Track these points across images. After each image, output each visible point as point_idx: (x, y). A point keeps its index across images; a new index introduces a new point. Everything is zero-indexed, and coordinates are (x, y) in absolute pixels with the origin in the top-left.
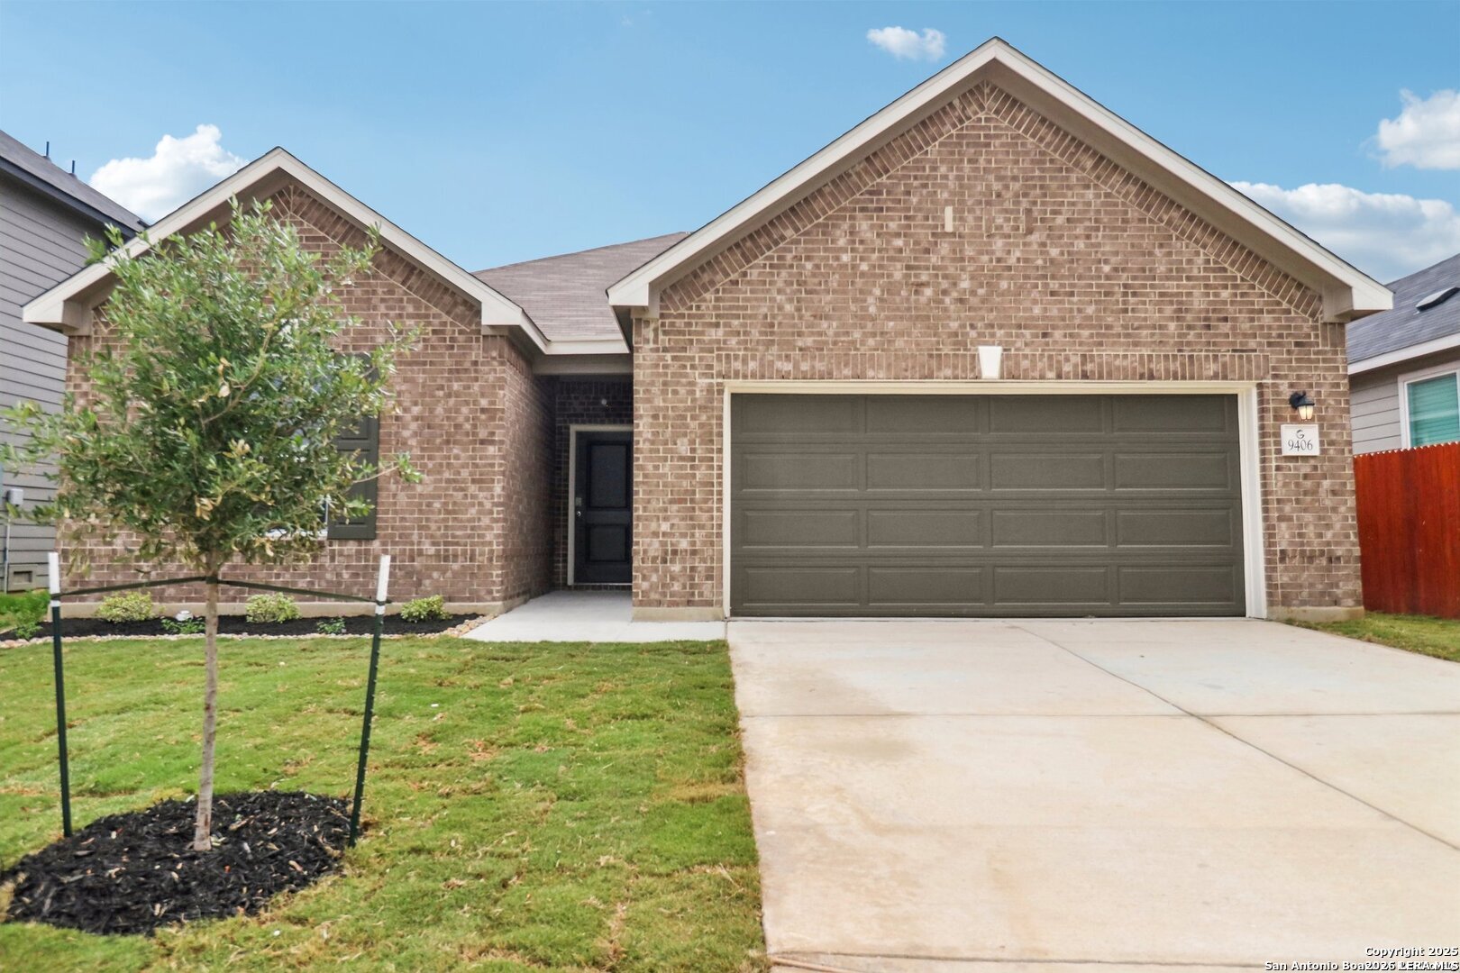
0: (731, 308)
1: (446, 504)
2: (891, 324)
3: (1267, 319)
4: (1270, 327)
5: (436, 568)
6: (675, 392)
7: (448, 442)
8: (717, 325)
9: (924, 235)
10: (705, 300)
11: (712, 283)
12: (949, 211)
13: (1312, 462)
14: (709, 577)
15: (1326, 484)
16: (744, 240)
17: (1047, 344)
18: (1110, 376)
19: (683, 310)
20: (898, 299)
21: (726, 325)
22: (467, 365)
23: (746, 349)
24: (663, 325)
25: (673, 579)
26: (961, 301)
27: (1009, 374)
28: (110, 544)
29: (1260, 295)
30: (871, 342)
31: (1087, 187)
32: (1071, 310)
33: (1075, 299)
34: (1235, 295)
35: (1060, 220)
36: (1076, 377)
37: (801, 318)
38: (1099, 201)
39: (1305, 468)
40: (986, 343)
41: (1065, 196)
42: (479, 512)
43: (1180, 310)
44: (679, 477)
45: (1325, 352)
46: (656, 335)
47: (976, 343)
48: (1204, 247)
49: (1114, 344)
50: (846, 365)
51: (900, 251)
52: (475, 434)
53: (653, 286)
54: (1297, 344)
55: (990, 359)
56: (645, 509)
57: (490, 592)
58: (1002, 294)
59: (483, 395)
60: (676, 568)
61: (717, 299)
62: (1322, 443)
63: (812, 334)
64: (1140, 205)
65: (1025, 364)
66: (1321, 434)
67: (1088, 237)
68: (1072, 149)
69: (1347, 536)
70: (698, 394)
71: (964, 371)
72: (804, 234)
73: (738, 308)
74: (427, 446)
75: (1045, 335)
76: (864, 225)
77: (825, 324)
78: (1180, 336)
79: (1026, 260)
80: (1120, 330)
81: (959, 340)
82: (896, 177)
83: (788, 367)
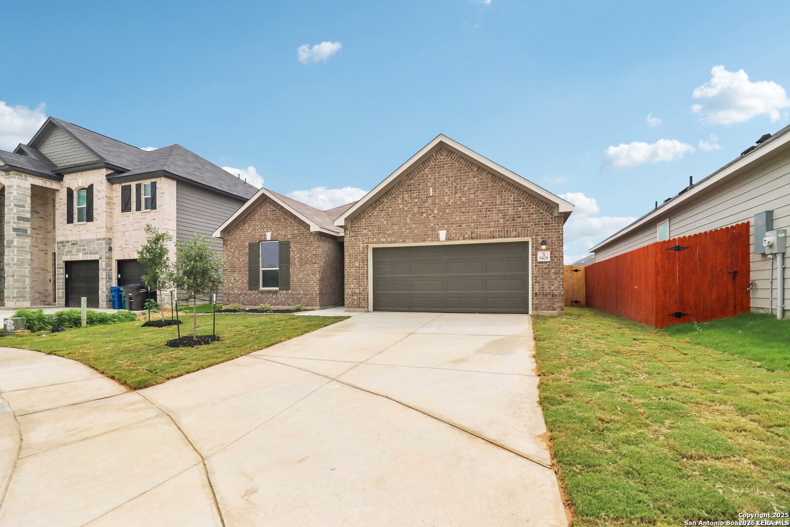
0: (369, 224)
1: (305, 280)
2: (414, 225)
3: (534, 216)
4: (535, 219)
5: (304, 298)
6: (355, 249)
7: (306, 264)
8: (366, 229)
9: (424, 197)
10: (362, 222)
11: (364, 217)
12: (431, 189)
13: (548, 263)
14: (364, 300)
15: (553, 271)
16: (373, 204)
17: (461, 229)
18: (480, 238)
19: (356, 225)
20: (416, 217)
21: (368, 229)
22: (310, 242)
23: (373, 235)
24: (352, 230)
25: (355, 300)
26: (434, 217)
27: (448, 239)
29: (533, 208)
30: (408, 231)
31: (475, 177)
32: (468, 218)
33: (470, 214)
34: (524, 209)
35: (466, 189)
36: (469, 239)
37: (388, 225)
38: (478, 181)
39: (545, 266)
40: (441, 230)
41: (467, 181)
42: (314, 282)
43: (504, 215)
44: (356, 272)
45: (555, 226)
46: (350, 233)
47: (439, 230)
48: (513, 193)
49: (482, 227)
50: (401, 239)
51: (417, 203)
52: (312, 261)
53: (346, 219)
54: (545, 224)
55: (442, 234)
56: (347, 282)
57: (316, 304)
58: (447, 214)
59: (314, 251)
60: (355, 298)
61: (366, 221)
62: (551, 257)
63: (391, 230)
64: (492, 182)
65: (453, 235)
66: (551, 254)
67: (475, 193)
68: (470, 165)
69: (559, 288)
70: (361, 249)
71: (435, 239)
72: (389, 200)
73: (371, 223)
74: (301, 265)
75: (460, 226)
76: (406, 196)
77: (395, 226)
78: (504, 224)
79: (455, 203)
80: (484, 223)
81: (434, 230)
82: (416, 180)
83: (385, 240)
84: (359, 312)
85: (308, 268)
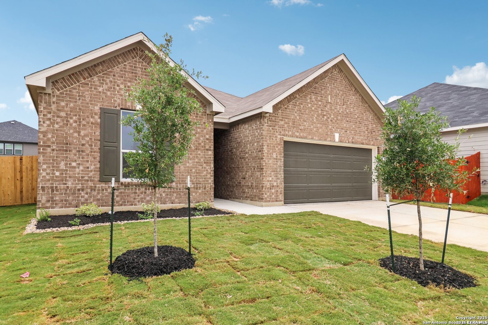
0: (285, 116)
1: (196, 170)
2: (319, 125)
3: (380, 133)
6: (273, 139)
8: (282, 120)
9: (325, 102)
10: (279, 112)
12: (329, 96)
14: (281, 193)
17: (346, 134)
18: (357, 143)
19: (274, 115)
20: (320, 118)
21: (285, 121)
22: (202, 123)
23: (289, 128)
24: (269, 118)
25: (272, 194)
26: (332, 121)
27: (341, 141)
30: (315, 129)
32: (350, 126)
33: (351, 123)
34: (376, 126)
35: (349, 103)
36: (351, 143)
37: (300, 121)
38: (355, 100)
40: (336, 132)
41: (349, 97)
42: (207, 173)
43: (367, 129)
44: (274, 164)
46: (268, 122)
48: (371, 114)
49: (357, 135)
50: (310, 135)
51: (320, 105)
52: (205, 147)
53: (274, 107)
56: (266, 174)
57: (211, 199)
58: (339, 120)
59: (207, 134)
60: (273, 191)
61: (282, 113)
63: (303, 126)
64: (362, 102)
65: (343, 138)
67: (353, 108)
70: (278, 140)
71: (332, 139)
72: (301, 97)
73: (287, 116)
75: (346, 132)
76: (313, 97)
77: (305, 123)
78: (367, 135)
79: (343, 112)
80: (358, 132)
81: (332, 132)
83: (298, 134)
84: (277, 206)
85: (199, 154)
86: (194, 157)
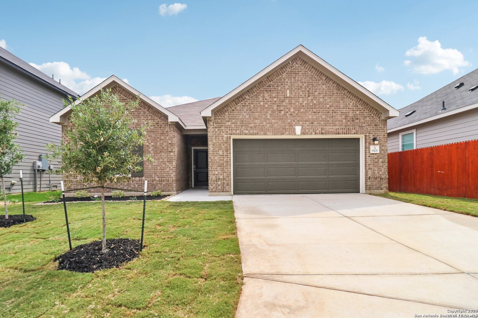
0: (232, 117)
1: (161, 168)
2: (273, 120)
3: (368, 119)
4: (368, 121)
5: (159, 184)
6: (218, 139)
7: (161, 152)
8: (229, 121)
9: (282, 98)
10: (225, 115)
11: (227, 110)
13: (378, 155)
14: (228, 185)
15: (381, 160)
16: (235, 99)
17: (313, 126)
18: (328, 134)
19: (220, 117)
20: (275, 114)
21: (231, 121)
22: (165, 132)
23: (236, 127)
24: (215, 121)
25: (219, 185)
26: (291, 114)
27: (303, 133)
28: (76, 178)
29: (366, 113)
30: (268, 125)
31: (324, 85)
32: (319, 117)
33: (320, 114)
34: (360, 113)
35: (316, 93)
36: (320, 134)
37: (250, 119)
38: (326, 88)
39: (376, 156)
40: (297, 125)
41: (318, 87)
42: (170, 170)
43: (346, 117)
44: (219, 160)
45: (382, 127)
46: (213, 124)
47: (295, 125)
48: (353, 100)
49: (329, 125)
50: (262, 131)
51: (276, 102)
52: (168, 150)
53: (212, 111)
54: (375, 125)
55: (298, 129)
56: (211, 168)
57: (173, 189)
58: (302, 113)
59: (169, 140)
60: (219, 183)
61: (229, 115)
62: (380, 150)
63: (253, 123)
64: (337, 89)
65: (307, 131)
66: (380, 148)
67: (324, 98)
68: (320, 75)
69: (385, 173)
70: (224, 139)
71: (292, 132)
72: (251, 97)
73: (234, 117)
74: (156, 153)
75: (312, 123)
76: (266, 95)
77: (256, 121)
78: (346, 123)
79: (308, 104)
80: (331, 122)
81: (291, 125)
82: (275, 82)
83: (247, 132)
85: (163, 156)
86: (159, 158)
